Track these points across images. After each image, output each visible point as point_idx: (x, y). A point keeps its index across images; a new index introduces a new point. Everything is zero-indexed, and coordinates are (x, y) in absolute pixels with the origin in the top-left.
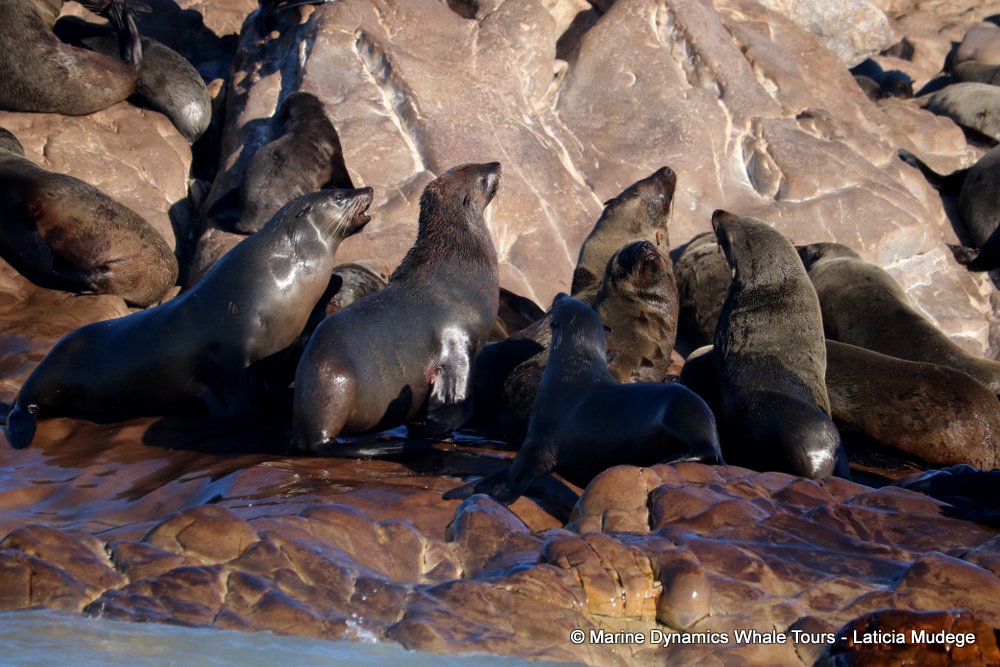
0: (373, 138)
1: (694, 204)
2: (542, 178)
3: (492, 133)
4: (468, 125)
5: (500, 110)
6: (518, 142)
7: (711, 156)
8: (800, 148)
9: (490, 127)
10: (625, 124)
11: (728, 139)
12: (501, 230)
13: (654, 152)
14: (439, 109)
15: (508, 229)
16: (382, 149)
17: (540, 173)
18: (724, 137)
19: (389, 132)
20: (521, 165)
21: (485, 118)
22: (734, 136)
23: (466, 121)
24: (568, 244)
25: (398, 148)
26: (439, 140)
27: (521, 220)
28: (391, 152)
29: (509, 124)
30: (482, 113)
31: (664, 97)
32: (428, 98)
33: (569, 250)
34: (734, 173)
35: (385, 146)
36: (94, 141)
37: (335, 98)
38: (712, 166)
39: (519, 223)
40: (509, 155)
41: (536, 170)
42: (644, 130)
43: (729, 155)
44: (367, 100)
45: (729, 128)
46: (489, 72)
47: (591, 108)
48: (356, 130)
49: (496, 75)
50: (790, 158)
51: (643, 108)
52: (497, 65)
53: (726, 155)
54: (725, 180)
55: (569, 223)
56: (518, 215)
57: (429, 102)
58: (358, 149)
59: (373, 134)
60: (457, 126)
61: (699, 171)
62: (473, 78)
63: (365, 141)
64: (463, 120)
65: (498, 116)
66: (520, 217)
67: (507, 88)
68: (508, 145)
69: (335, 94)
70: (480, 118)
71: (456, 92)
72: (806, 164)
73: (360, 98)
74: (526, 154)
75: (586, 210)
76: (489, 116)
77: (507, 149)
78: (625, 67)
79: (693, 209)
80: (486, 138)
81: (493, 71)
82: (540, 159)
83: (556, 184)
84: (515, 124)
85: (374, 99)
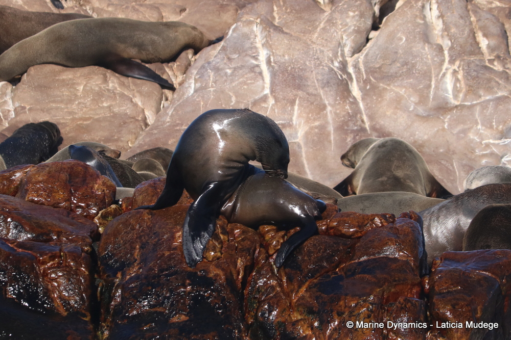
0: (246, 76)
1: (412, 107)
2: (332, 95)
3: (312, 72)
4: (299, 68)
5: (320, 59)
6: (326, 76)
7: (430, 81)
8: (480, 75)
9: (312, 68)
10: (390, 65)
11: (444, 71)
12: (300, 124)
13: (399, 79)
14: (285, 60)
15: (304, 123)
16: (249, 82)
17: (332, 93)
18: (441, 70)
19: (255, 72)
20: (323, 88)
21: (310, 64)
22: (447, 69)
23: (299, 66)
24: (334, 130)
25: (258, 81)
26: (279, 76)
27: (312, 118)
28: (253, 83)
29: (323, 66)
30: (310, 61)
31: (414, 49)
32: (281, 54)
33: (333, 134)
34: (442, 90)
35: (251, 80)
36: (113, 82)
37: (234, 55)
38: (430, 86)
39: (310, 119)
40: (318, 83)
41: (330, 91)
42: (399, 67)
43: (441, 80)
44: (250, 56)
45: (446, 65)
46: (323, 39)
47: (378, 57)
48: (238, 72)
49: (326, 40)
50: (471, 80)
51: (402, 56)
52: (329, 35)
53: (439, 80)
54: (435, 93)
55: (339, 119)
56: (310, 115)
57: (280, 56)
58: (237, 82)
59: (246, 74)
60: (292, 68)
61: (420, 89)
62: (312, 42)
63: (241, 78)
64: (297, 65)
65: (319, 62)
66: (312, 116)
67: (330, 47)
68: (320, 78)
69: (235, 53)
70: (307, 64)
71: (298, 50)
72: (479, 83)
73: (246, 55)
74: (328, 82)
75: (350, 111)
76: (312, 62)
77: (317, 80)
78: (401, 33)
79: (411, 109)
80: (307, 74)
81: (325, 38)
82: (334, 85)
83: (338, 98)
84: (326, 66)
85: (254, 55)
